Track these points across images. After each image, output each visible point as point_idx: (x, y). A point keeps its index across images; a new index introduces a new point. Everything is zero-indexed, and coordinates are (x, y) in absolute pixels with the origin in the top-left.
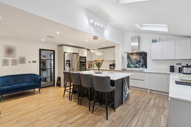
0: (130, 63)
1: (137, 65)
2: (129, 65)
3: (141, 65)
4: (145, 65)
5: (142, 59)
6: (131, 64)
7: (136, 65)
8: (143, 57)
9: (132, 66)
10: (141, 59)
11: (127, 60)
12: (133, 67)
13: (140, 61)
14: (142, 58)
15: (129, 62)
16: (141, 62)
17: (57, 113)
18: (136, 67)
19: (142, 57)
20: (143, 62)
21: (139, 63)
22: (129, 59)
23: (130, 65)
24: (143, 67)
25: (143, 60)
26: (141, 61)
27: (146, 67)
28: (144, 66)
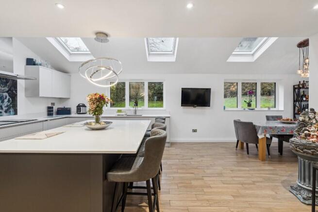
3: (5, 109)
4: (13, 108)
5: (6, 94)
8: (10, 90)
10: (4, 94)
13: (2, 99)
14: (7, 92)
16: (6, 101)
17: (203, 193)
19: (7, 89)
20: (9, 101)
24: (10, 111)
25: (9, 96)
26: (6, 97)
27: (16, 113)
28: (12, 110)
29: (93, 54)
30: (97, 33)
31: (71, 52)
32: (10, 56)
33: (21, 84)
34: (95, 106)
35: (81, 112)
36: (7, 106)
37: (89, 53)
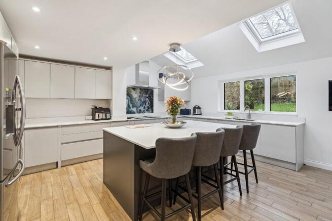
0: (131, 105)
1: (142, 108)
2: (130, 108)
3: (146, 109)
4: (151, 108)
5: (147, 99)
6: (133, 107)
7: (139, 109)
8: (149, 96)
9: (134, 110)
11: (127, 99)
12: (136, 112)
13: (145, 102)
15: (130, 103)
16: (147, 103)
18: (140, 112)
20: (149, 104)
21: (144, 105)
22: (129, 97)
23: (132, 109)
24: (149, 110)
25: (149, 100)
26: (147, 101)
27: (152, 112)
29: (199, 60)
30: (171, 45)
31: (186, 62)
32: (147, 73)
33: (156, 92)
34: (170, 107)
35: (196, 113)
36: (148, 107)
37: (196, 59)
